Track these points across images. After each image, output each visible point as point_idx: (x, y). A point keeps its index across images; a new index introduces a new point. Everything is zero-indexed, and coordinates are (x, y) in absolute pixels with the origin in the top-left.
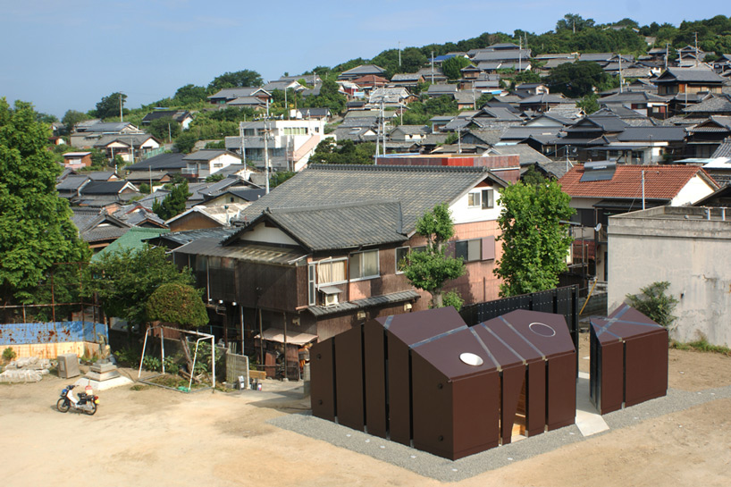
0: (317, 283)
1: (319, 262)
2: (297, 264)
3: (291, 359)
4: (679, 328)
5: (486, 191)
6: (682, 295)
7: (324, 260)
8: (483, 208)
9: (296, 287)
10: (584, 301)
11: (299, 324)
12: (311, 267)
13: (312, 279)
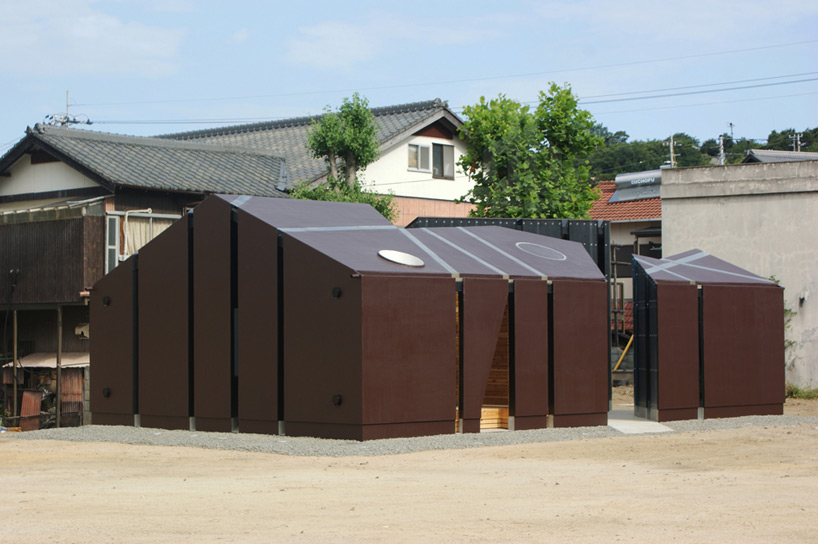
0: (122, 253)
1: (127, 214)
2: (84, 212)
3: (68, 399)
4: (797, 363)
5: (441, 146)
6: (802, 301)
7: (136, 212)
8: (435, 177)
9: (80, 255)
10: (619, 354)
11: (87, 334)
12: (112, 222)
13: (112, 242)
